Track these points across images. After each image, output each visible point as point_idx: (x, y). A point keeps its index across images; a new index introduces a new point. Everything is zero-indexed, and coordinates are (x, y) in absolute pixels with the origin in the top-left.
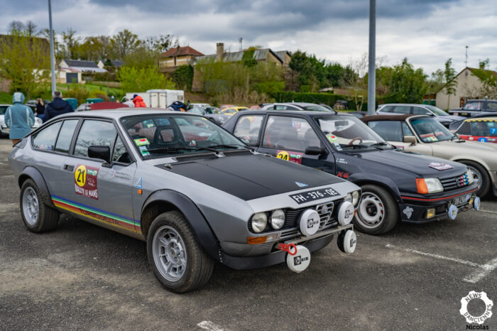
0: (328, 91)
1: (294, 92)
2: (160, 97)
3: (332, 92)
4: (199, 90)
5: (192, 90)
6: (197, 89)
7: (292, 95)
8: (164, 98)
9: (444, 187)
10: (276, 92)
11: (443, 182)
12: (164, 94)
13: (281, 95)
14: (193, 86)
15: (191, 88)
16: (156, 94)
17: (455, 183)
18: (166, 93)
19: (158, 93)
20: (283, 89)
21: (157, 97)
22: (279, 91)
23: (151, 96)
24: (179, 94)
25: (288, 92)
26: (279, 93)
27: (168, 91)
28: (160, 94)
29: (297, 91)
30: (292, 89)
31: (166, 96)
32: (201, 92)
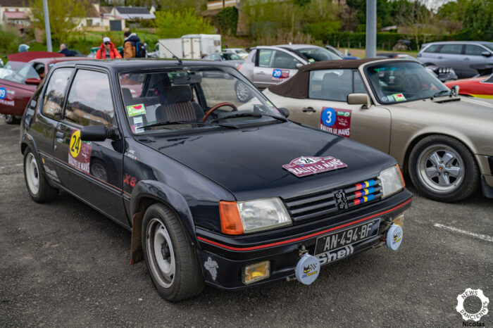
0: (391, 31)
1: (351, 32)
2: (194, 42)
3: (396, 31)
4: (245, 34)
5: (237, 34)
6: (242, 32)
7: (348, 35)
8: (198, 43)
9: (292, 216)
10: (330, 33)
11: (289, 205)
12: (198, 40)
13: (335, 36)
14: (238, 30)
15: (236, 32)
16: (189, 40)
17: (333, 202)
18: (200, 38)
19: (192, 38)
20: (339, 30)
21: (190, 43)
22: (333, 32)
23: (183, 42)
24: (216, 39)
25: (343, 33)
26: (333, 35)
27: (203, 36)
28: (194, 40)
29: (355, 31)
30: (349, 30)
31: (200, 42)
32: (247, 36)
